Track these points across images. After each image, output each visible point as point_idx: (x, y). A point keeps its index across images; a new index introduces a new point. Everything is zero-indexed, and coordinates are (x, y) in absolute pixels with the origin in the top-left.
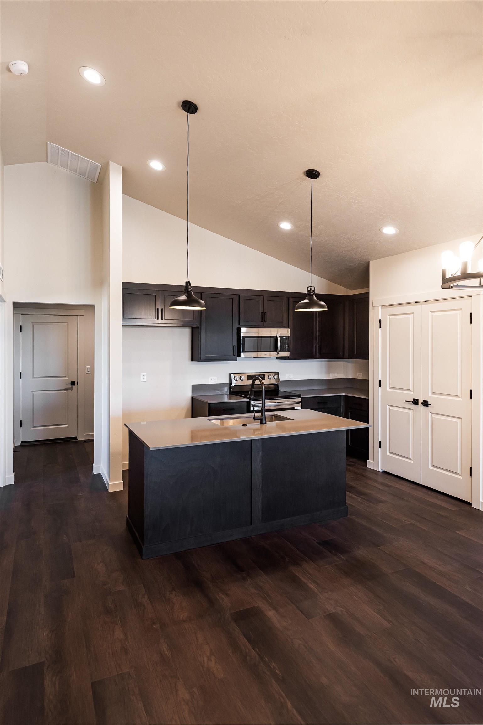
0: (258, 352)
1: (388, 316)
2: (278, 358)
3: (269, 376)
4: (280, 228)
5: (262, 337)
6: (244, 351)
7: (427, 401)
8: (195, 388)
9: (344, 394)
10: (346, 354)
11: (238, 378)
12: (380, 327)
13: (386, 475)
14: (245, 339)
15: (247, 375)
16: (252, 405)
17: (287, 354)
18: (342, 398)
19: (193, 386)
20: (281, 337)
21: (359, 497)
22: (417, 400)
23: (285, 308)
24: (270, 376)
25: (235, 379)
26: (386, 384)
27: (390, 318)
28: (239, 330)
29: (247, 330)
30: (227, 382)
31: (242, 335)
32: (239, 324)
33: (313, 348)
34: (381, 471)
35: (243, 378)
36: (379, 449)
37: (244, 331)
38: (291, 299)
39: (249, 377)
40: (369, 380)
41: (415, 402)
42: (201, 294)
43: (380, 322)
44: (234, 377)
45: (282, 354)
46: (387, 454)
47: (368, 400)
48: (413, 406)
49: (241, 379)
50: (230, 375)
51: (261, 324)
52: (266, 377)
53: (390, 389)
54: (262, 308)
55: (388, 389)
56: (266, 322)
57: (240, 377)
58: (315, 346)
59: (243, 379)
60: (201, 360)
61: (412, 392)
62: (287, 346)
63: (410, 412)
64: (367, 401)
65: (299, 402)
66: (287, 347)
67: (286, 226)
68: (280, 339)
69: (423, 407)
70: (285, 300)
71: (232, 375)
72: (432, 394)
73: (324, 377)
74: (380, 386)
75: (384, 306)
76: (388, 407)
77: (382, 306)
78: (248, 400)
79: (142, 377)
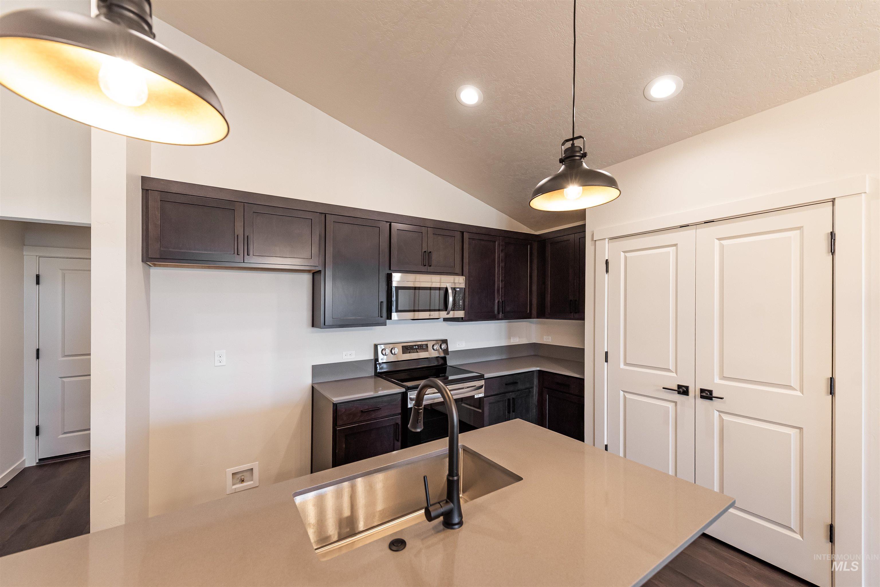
0: (414, 311)
1: (621, 253)
2: (445, 320)
3: (433, 346)
5: (419, 288)
6: (397, 311)
7: (711, 392)
8: (317, 370)
9: (538, 368)
10: (534, 312)
11: (388, 351)
12: (607, 271)
14: (399, 291)
15: (402, 346)
16: (410, 398)
17: (460, 314)
18: (535, 375)
19: (314, 367)
20: (454, 289)
22: (687, 388)
23: (458, 248)
24: (435, 345)
25: (384, 353)
26: (618, 358)
27: (625, 255)
28: (389, 278)
29: (401, 277)
30: (372, 357)
31: (394, 284)
32: (390, 269)
33: (494, 304)
35: (396, 351)
37: (397, 278)
38: (466, 235)
39: (406, 349)
40: (583, 350)
41: (683, 390)
42: (325, 216)
43: (607, 262)
44: (383, 350)
45: (452, 314)
47: (583, 380)
48: (677, 397)
49: (393, 352)
50: (376, 346)
51: (423, 269)
52: (430, 347)
53: (626, 367)
54: (424, 245)
55: (622, 366)
56: (430, 266)
57: (392, 349)
58: (496, 301)
59: (396, 353)
60: (325, 326)
61: (673, 374)
62: (461, 301)
63: (671, 406)
64: (581, 382)
65: (481, 387)
66: (461, 304)
67: (469, 96)
68: (452, 291)
69: (700, 401)
70: (458, 235)
71: (379, 347)
72: (720, 379)
73: (503, 343)
74: (606, 361)
75: (611, 239)
76: (622, 393)
77: (609, 238)
78: (403, 390)
79: (217, 358)
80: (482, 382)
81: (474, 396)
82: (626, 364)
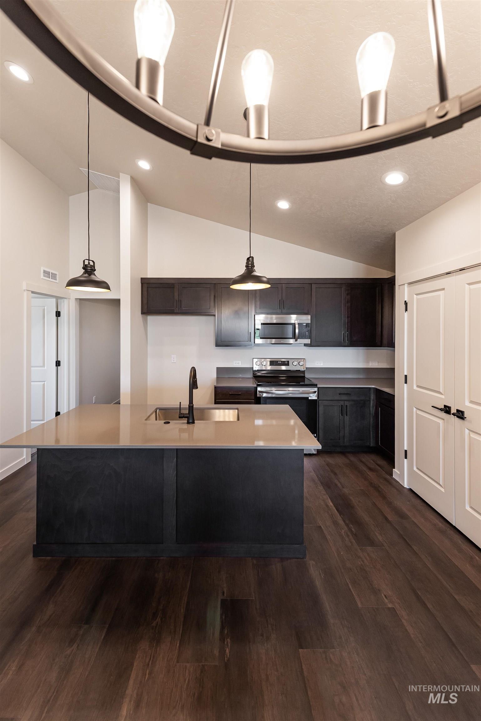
0: (272, 338)
1: (415, 296)
3: (292, 362)
4: (278, 208)
5: (279, 324)
7: (462, 412)
9: (373, 386)
10: (385, 342)
11: (260, 363)
12: (406, 310)
13: (411, 495)
15: (270, 361)
16: (259, 391)
17: (307, 341)
18: (372, 391)
19: (218, 369)
20: (299, 324)
21: (347, 525)
22: (449, 408)
23: (307, 295)
24: (294, 362)
25: (257, 364)
26: (414, 380)
27: (417, 297)
30: (249, 366)
32: (255, 312)
33: (341, 335)
34: (408, 487)
35: (265, 363)
36: (405, 460)
37: (259, 318)
38: (313, 285)
39: (272, 363)
41: (447, 410)
42: (217, 285)
43: (406, 303)
44: (257, 362)
45: (301, 341)
46: (414, 469)
47: (394, 396)
48: (444, 416)
49: (263, 364)
51: (279, 311)
53: (417, 388)
54: (280, 296)
55: (415, 387)
56: (284, 309)
58: (343, 334)
59: (265, 365)
60: (217, 345)
61: (443, 396)
62: (307, 332)
63: (441, 423)
64: (393, 398)
65: (314, 392)
66: (307, 334)
67: (283, 205)
68: (298, 326)
69: (457, 420)
70: (307, 286)
71: (254, 360)
72: (469, 403)
73: (361, 365)
74: (406, 382)
75: (410, 284)
76: (415, 409)
77: (409, 283)
78: (256, 386)
79: (172, 359)
80: (316, 389)
81: (308, 397)
82: (418, 386)
